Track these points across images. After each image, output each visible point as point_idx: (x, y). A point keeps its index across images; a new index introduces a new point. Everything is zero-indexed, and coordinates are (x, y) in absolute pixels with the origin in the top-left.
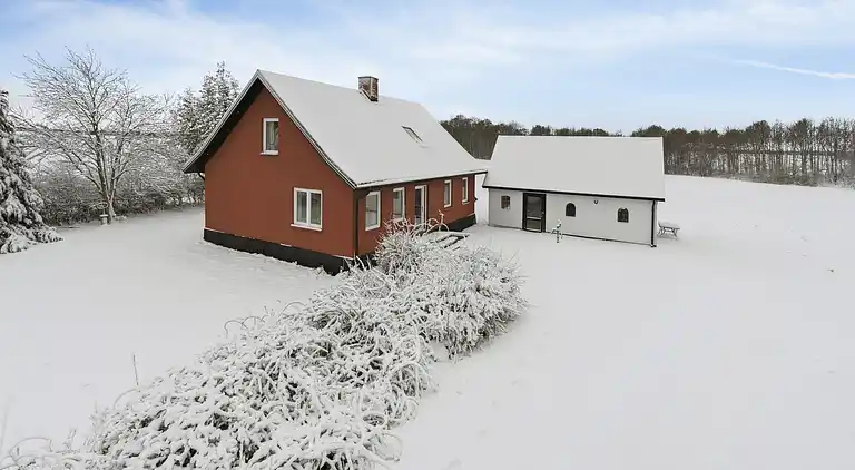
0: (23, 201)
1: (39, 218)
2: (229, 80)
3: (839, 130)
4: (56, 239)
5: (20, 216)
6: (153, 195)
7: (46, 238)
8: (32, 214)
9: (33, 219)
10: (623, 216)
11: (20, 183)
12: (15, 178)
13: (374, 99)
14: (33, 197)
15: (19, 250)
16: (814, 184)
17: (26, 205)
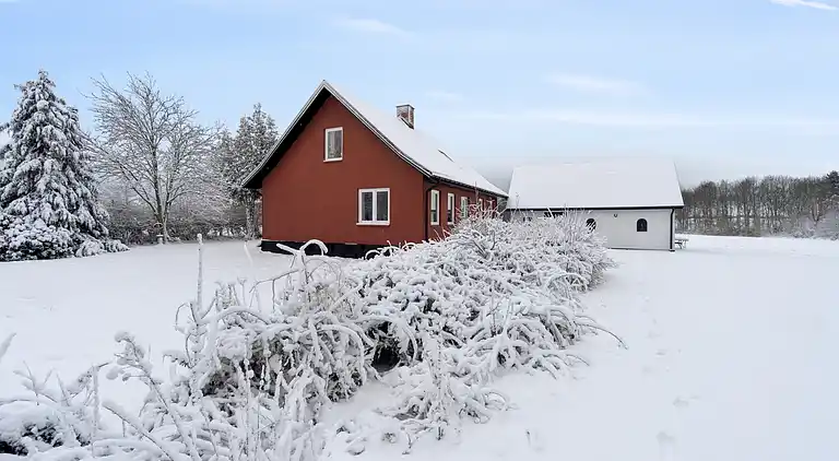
0: (92, 213)
1: (106, 231)
2: (265, 120)
3: (778, 189)
4: (123, 250)
5: (90, 225)
6: (199, 224)
7: (114, 248)
8: (100, 227)
9: (101, 231)
10: (642, 226)
11: (89, 194)
12: (85, 190)
13: (412, 127)
14: (101, 209)
15: (93, 254)
16: (758, 235)
17: (94, 216)
